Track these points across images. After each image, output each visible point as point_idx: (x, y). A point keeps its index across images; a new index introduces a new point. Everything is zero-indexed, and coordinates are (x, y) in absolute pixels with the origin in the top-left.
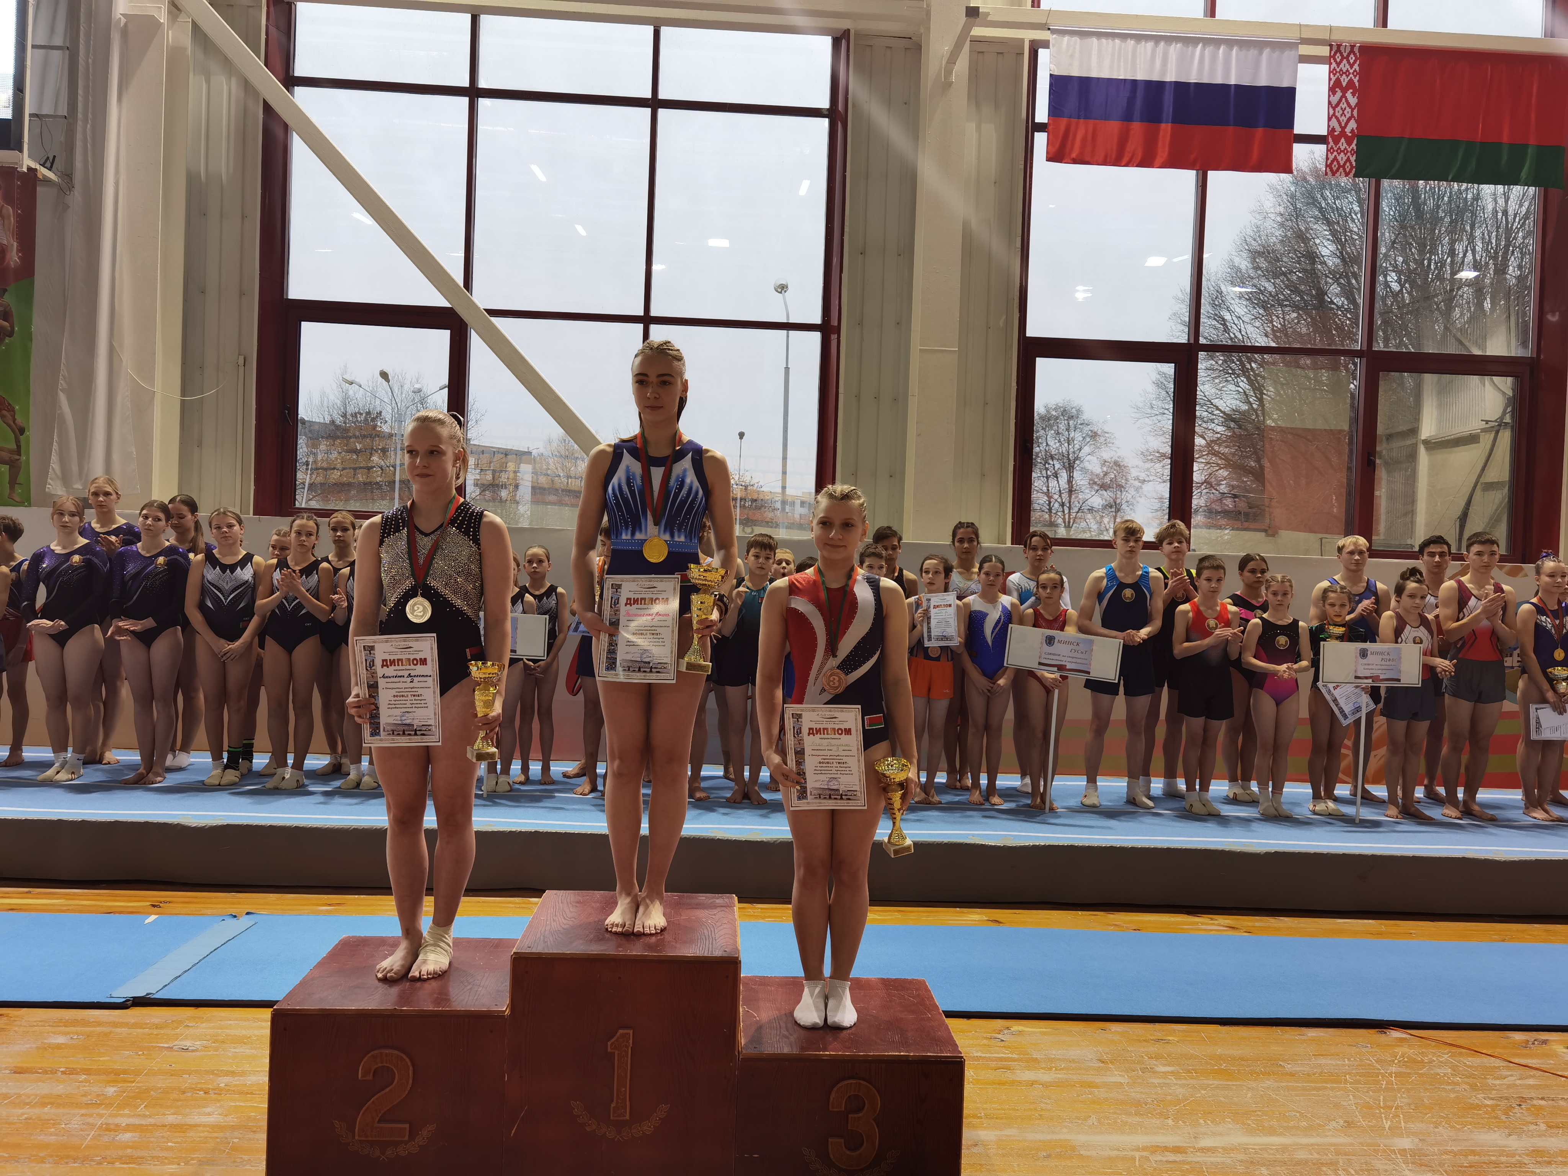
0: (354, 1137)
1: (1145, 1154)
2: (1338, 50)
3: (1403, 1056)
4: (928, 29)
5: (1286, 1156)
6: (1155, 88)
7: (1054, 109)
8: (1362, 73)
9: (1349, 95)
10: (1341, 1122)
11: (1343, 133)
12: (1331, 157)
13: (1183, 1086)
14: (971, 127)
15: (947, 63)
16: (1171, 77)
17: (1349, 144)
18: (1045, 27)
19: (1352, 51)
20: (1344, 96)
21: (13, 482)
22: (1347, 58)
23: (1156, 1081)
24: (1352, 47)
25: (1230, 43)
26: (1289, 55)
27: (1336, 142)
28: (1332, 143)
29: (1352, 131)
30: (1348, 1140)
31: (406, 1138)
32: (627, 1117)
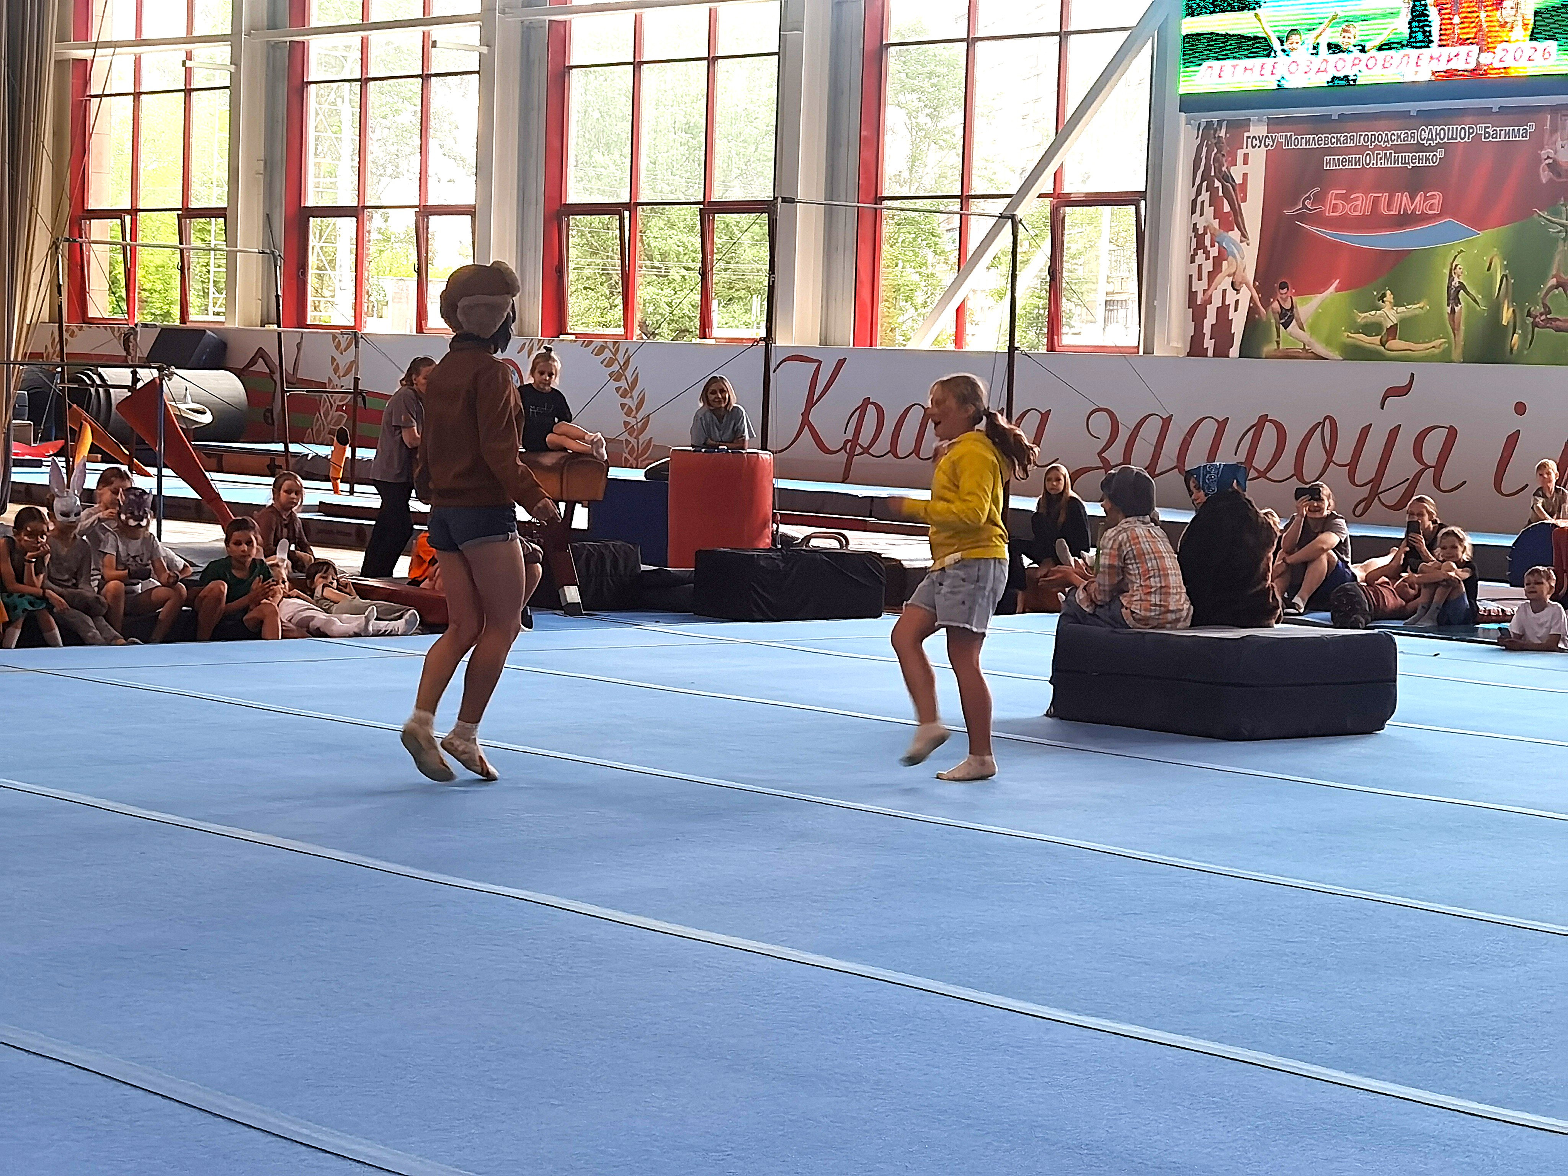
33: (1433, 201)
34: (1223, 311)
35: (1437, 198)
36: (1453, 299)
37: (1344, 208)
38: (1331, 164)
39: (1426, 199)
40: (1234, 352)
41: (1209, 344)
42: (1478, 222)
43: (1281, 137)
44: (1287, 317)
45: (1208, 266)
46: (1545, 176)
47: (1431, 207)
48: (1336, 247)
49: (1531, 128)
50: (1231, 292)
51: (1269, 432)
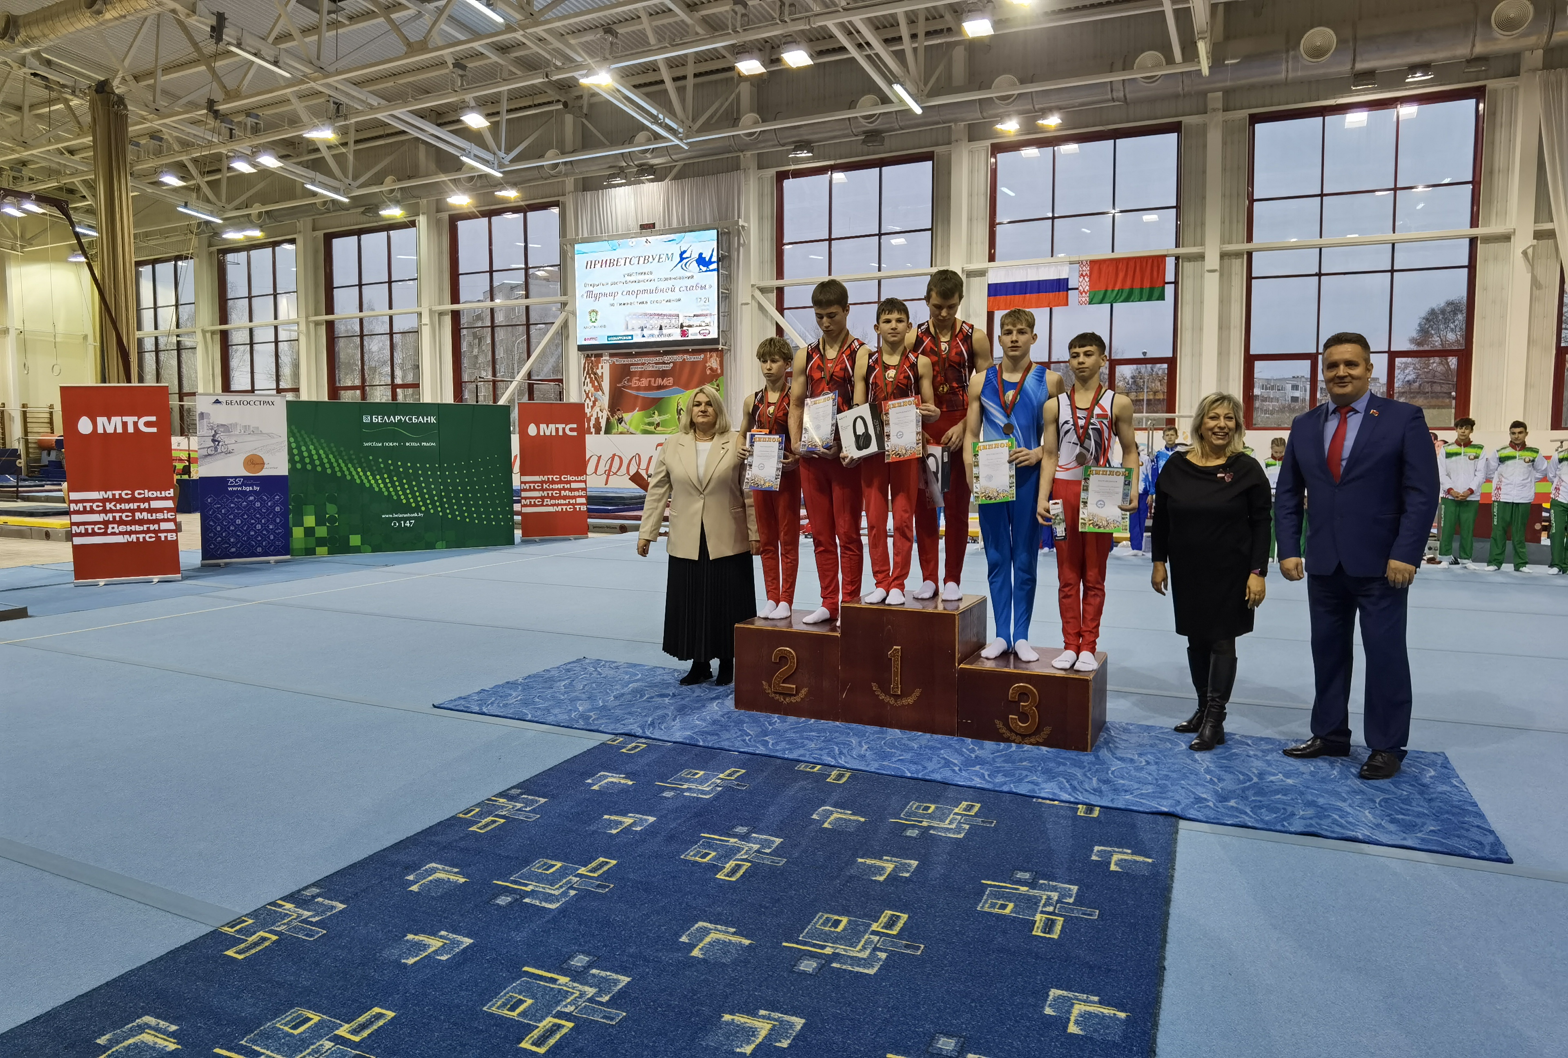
8: (1090, 270)
17: (1086, 294)
34: (597, 419)
35: (671, 380)
36: (679, 413)
37: (638, 384)
38: (633, 369)
39: (667, 380)
40: (602, 432)
41: (593, 430)
42: (687, 387)
43: (614, 359)
44: (620, 421)
45: (591, 404)
46: (708, 372)
47: (669, 383)
48: (637, 397)
49: (702, 356)
50: (600, 413)
51: (616, 458)
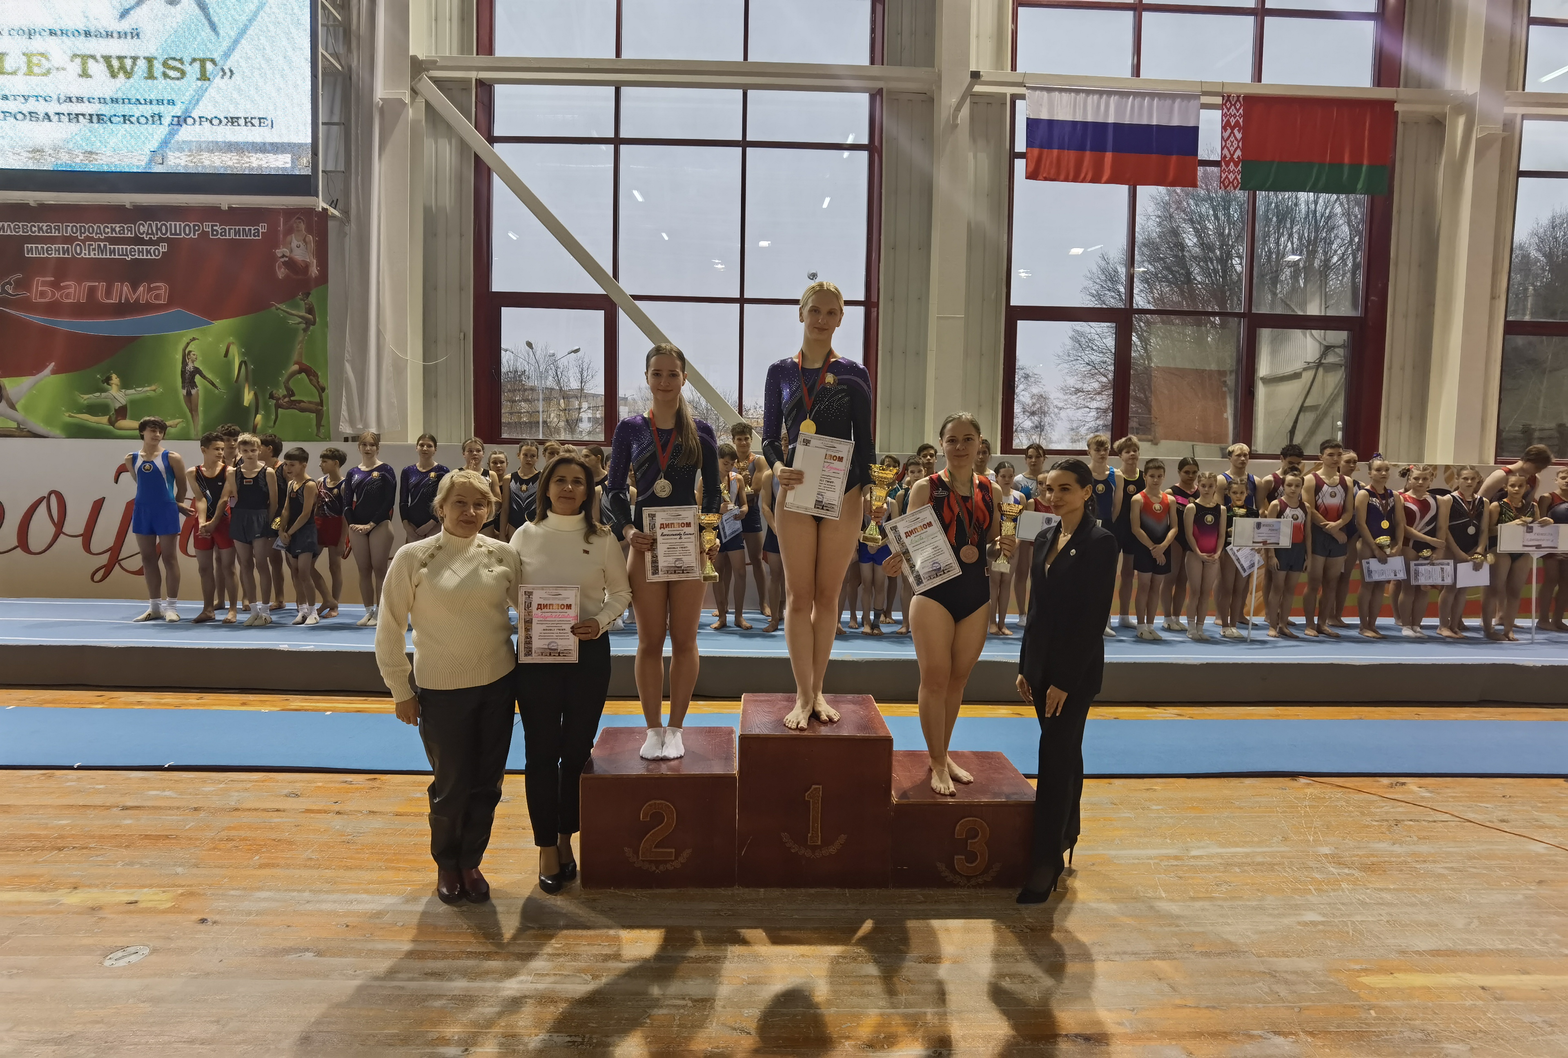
0: (638, 858)
1: (1156, 861)
2: (1228, 100)
3: (1311, 794)
4: (940, 87)
5: (1249, 860)
6: (1100, 128)
7: (1030, 144)
8: (1245, 116)
9: (1236, 131)
10: (1280, 838)
11: (1232, 158)
12: (1224, 176)
13: (1171, 818)
14: (971, 155)
15: (955, 110)
16: (1111, 120)
17: (1236, 166)
18: (1022, 85)
19: (1238, 100)
20: (1232, 132)
21: (319, 425)
22: (1235, 105)
23: (1153, 815)
24: (1238, 97)
25: (1152, 95)
26: (1194, 103)
27: (1227, 165)
28: (1224, 166)
29: (1238, 157)
30: (1287, 849)
31: (673, 858)
32: (819, 843)
33: (158, 292)
35: (162, 289)
36: (189, 382)
37: (53, 295)
39: (150, 290)
42: (212, 312)
46: (281, 272)
47: (157, 297)
48: (49, 332)
49: (263, 228)
